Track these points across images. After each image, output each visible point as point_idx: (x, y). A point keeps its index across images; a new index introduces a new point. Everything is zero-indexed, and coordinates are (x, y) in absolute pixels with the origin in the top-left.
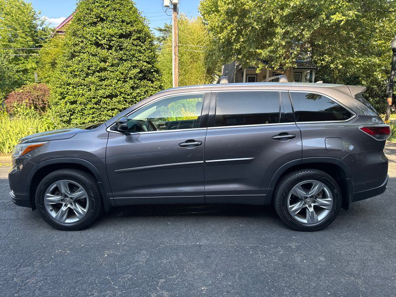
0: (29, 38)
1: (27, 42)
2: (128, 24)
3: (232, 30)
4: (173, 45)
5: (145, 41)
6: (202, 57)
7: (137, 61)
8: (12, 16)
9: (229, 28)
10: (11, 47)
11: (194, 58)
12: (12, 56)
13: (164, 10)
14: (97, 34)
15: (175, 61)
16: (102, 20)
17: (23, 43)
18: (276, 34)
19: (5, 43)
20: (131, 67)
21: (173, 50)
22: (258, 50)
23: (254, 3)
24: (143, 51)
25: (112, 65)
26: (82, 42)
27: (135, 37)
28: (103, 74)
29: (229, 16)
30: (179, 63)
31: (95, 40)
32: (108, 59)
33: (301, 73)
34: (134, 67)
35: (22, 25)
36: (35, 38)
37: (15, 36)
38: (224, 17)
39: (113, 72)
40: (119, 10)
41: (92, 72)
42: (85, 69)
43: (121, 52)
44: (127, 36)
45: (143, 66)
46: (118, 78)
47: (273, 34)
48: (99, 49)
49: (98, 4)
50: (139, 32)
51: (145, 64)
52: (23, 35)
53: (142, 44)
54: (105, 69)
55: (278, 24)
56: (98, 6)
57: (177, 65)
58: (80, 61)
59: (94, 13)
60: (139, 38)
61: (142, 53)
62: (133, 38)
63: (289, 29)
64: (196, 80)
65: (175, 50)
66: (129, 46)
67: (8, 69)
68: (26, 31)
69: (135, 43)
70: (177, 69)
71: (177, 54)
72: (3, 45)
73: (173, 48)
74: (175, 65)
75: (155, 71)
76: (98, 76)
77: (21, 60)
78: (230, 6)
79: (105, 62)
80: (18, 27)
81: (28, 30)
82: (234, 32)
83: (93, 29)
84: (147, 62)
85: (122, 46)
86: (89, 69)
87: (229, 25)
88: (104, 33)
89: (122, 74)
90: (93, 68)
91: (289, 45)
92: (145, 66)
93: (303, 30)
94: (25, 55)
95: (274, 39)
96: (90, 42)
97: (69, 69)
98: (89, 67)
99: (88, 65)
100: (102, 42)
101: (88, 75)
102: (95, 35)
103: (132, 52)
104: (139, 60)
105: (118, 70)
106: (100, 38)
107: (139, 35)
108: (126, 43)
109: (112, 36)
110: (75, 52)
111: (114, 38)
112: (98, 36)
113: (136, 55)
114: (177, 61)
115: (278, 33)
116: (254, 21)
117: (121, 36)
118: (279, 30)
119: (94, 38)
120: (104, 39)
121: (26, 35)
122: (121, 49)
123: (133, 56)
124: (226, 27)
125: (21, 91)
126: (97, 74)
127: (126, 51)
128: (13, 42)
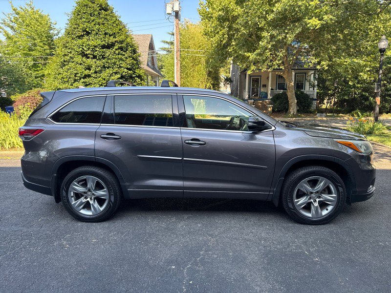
0: (46, 47)
1: (45, 50)
2: (110, 36)
3: (223, 35)
4: (175, 50)
5: (127, 50)
6: (203, 60)
7: (119, 68)
8: (31, 28)
9: (221, 33)
10: (31, 55)
11: (195, 62)
12: (31, 63)
13: (167, 17)
14: (83, 46)
15: (177, 65)
16: (88, 33)
17: (40, 52)
18: (262, 38)
19: (25, 52)
20: (112, 73)
21: (175, 55)
22: (246, 54)
23: (242, 10)
24: (125, 59)
25: (96, 72)
26: (71, 52)
27: (117, 47)
28: (87, 80)
29: (221, 22)
30: (181, 67)
31: (81, 51)
32: (92, 67)
33: (305, 73)
34: (116, 73)
35: (40, 36)
36: (52, 47)
37: (35, 45)
38: (216, 22)
39: (96, 78)
40: (103, 24)
41: (79, 78)
42: (73, 76)
43: (103, 61)
44: (109, 46)
45: (123, 72)
46: (100, 83)
47: (259, 38)
48: (84, 59)
49: (84, 20)
50: (121, 42)
51: (126, 70)
52: (41, 44)
53: (124, 53)
54: (89, 76)
55: (265, 29)
56: (85, 22)
57: (179, 69)
58: (68, 69)
59: (81, 28)
60: (121, 48)
61: (123, 61)
62: (116, 47)
63: (274, 33)
64: (197, 83)
65: (177, 55)
66: (111, 55)
67: (27, 75)
68: (44, 41)
69: (117, 52)
70: (179, 73)
71: (179, 58)
72: (24, 54)
73: (175, 52)
74: (177, 69)
75: (137, 76)
76: (84, 82)
77: (39, 67)
78: (220, 13)
79: (90, 69)
80: (36, 37)
81: (46, 39)
82: (225, 36)
83: (80, 41)
84: (127, 69)
85: (105, 55)
86: (75, 76)
87: (221, 30)
88: (88, 45)
89: (104, 79)
90: (79, 75)
91: (275, 48)
92: (125, 73)
93: (287, 33)
94: (43, 62)
95: (260, 43)
96: (77, 53)
97: (60, 77)
98: (76, 74)
99: (75, 72)
100: (88, 52)
101: (75, 81)
102: (81, 46)
103: (113, 61)
104: (121, 67)
105: (100, 76)
106: (85, 49)
107: (120, 45)
108: (108, 52)
109: (96, 47)
110: (65, 61)
111: (97, 49)
112: (84, 47)
113: (117, 63)
114: (179, 65)
115: (264, 36)
116: (242, 26)
117: (103, 47)
118: (265, 34)
119: (81, 49)
120: (89, 50)
121: (44, 44)
122: (104, 58)
123: (115, 64)
124: (218, 33)
125: (27, 95)
126: (82, 80)
127: (108, 59)
128: (33, 50)
